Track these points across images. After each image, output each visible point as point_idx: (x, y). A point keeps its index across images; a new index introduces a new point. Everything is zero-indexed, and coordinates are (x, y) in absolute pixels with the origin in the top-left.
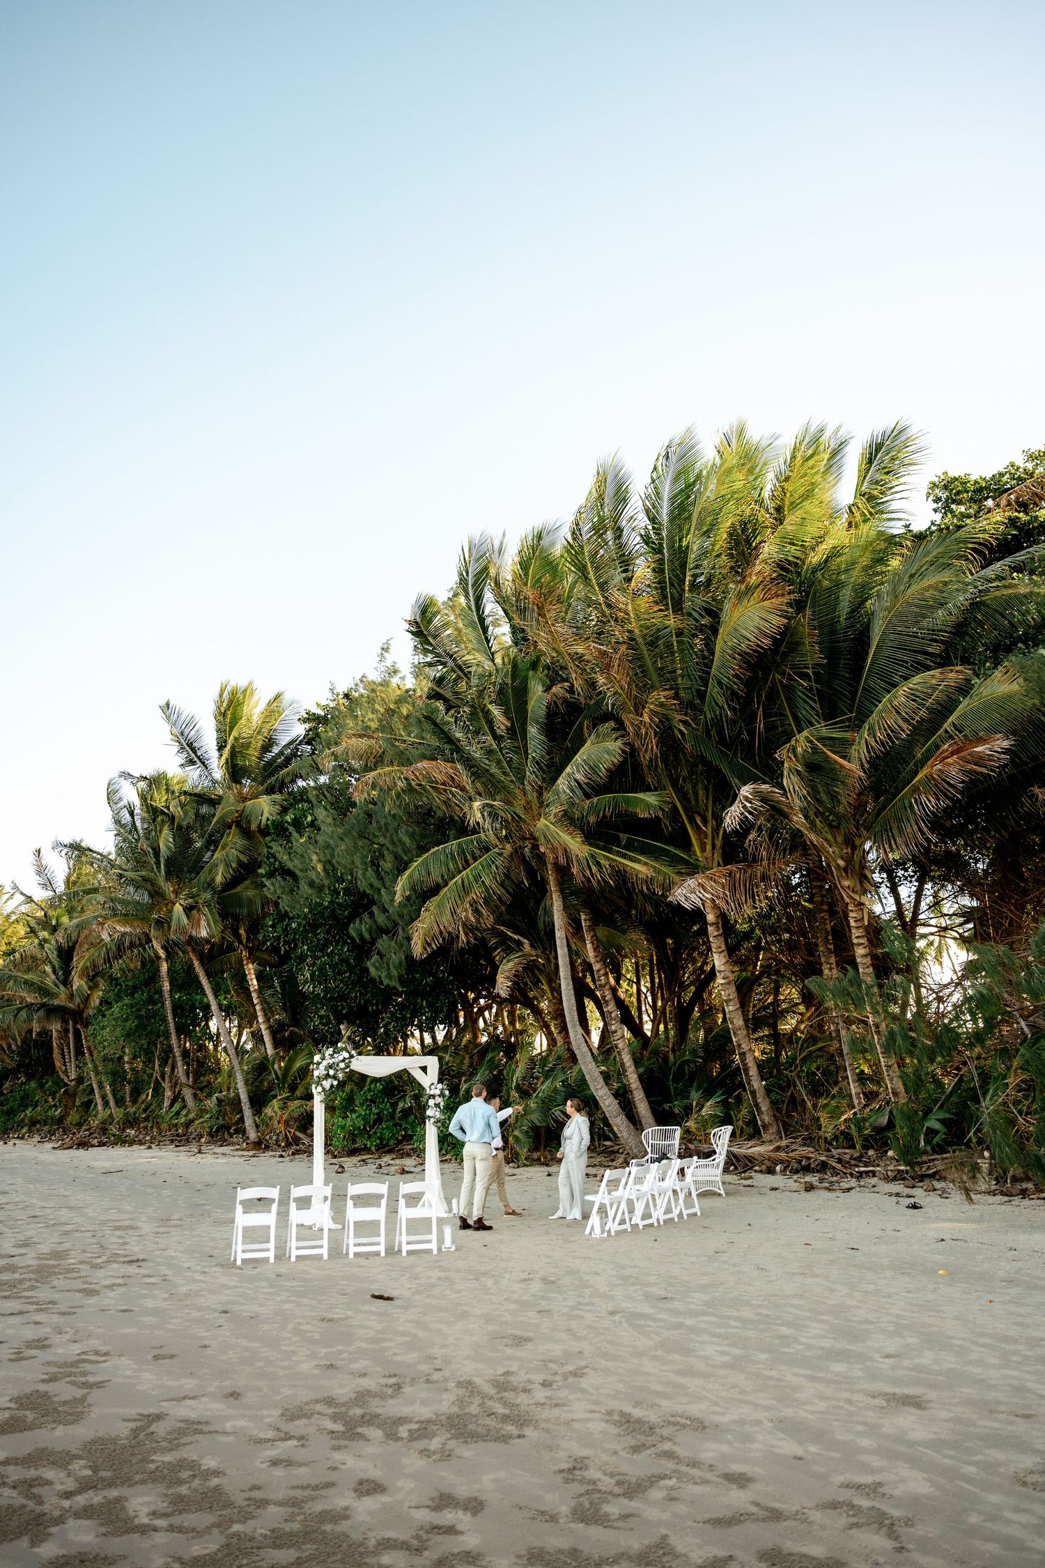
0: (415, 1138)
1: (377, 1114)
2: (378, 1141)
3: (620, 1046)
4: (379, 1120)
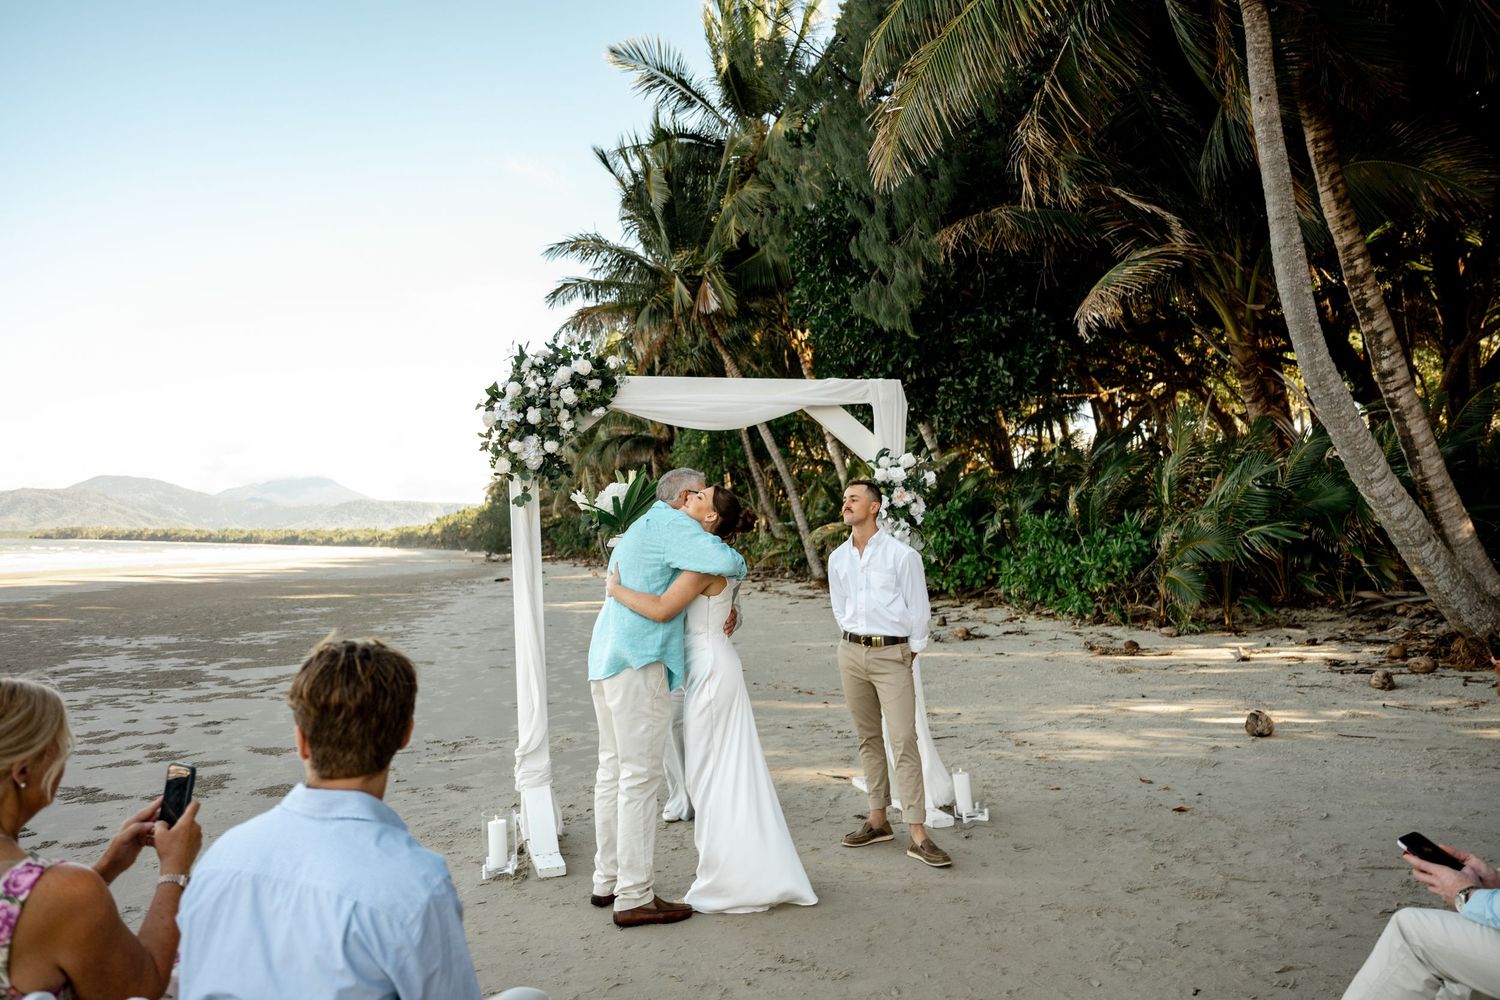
0: (1001, 579)
1: (952, 542)
2: (958, 582)
3: (1403, 401)
4: (958, 551)
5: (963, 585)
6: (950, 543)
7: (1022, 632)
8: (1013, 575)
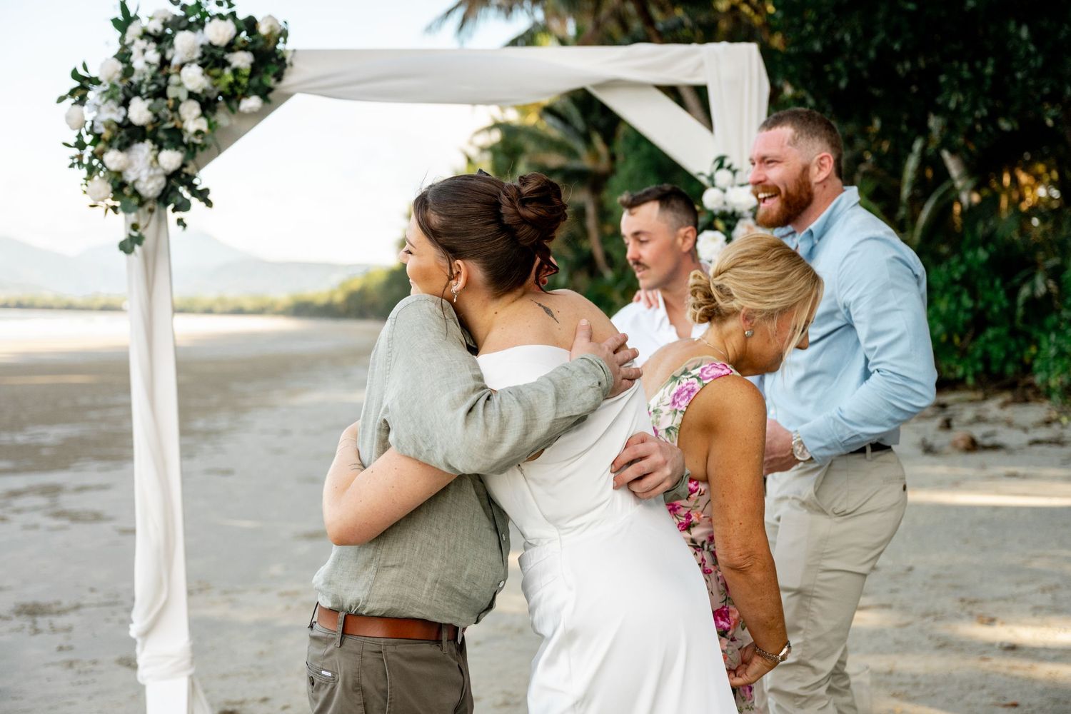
0: (1037, 364)
1: (972, 310)
2: (980, 367)
4: (979, 322)
5: (987, 370)
6: (967, 311)
7: (1058, 442)
8: (1055, 357)
